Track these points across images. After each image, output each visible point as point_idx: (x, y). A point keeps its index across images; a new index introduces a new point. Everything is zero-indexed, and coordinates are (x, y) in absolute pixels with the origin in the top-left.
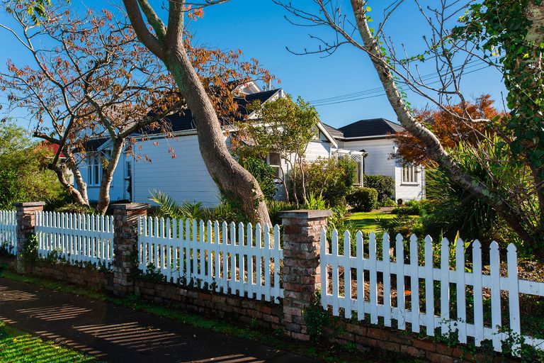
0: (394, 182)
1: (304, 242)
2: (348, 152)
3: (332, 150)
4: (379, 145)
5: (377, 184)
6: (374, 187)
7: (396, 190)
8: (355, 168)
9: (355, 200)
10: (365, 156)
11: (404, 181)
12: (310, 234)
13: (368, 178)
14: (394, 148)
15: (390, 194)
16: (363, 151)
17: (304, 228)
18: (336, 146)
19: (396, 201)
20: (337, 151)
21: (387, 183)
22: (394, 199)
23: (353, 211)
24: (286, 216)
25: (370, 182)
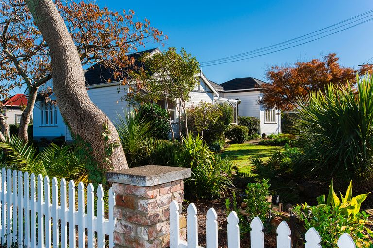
0: (259, 122)
1: (142, 225)
2: (226, 100)
3: (215, 98)
4: (248, 96)
5: (248, 123)
6: (245, 125)
7: (261, 127)
8: (231, 111)
9: (232, 135)
10: (239, 103)
11: (266, 120)
12: (151, 212)
13: (241, 119)
14: (259, 97)
15: (257, 130)
16: (237, 99)
17: (141, 202)
18: (218, 95)
19: (261, 135)
20: (218, 99)
21: (254, 122)
22: (259, 134)
23: (230, 143)
24: (116, 180)
25: (243, 121)
